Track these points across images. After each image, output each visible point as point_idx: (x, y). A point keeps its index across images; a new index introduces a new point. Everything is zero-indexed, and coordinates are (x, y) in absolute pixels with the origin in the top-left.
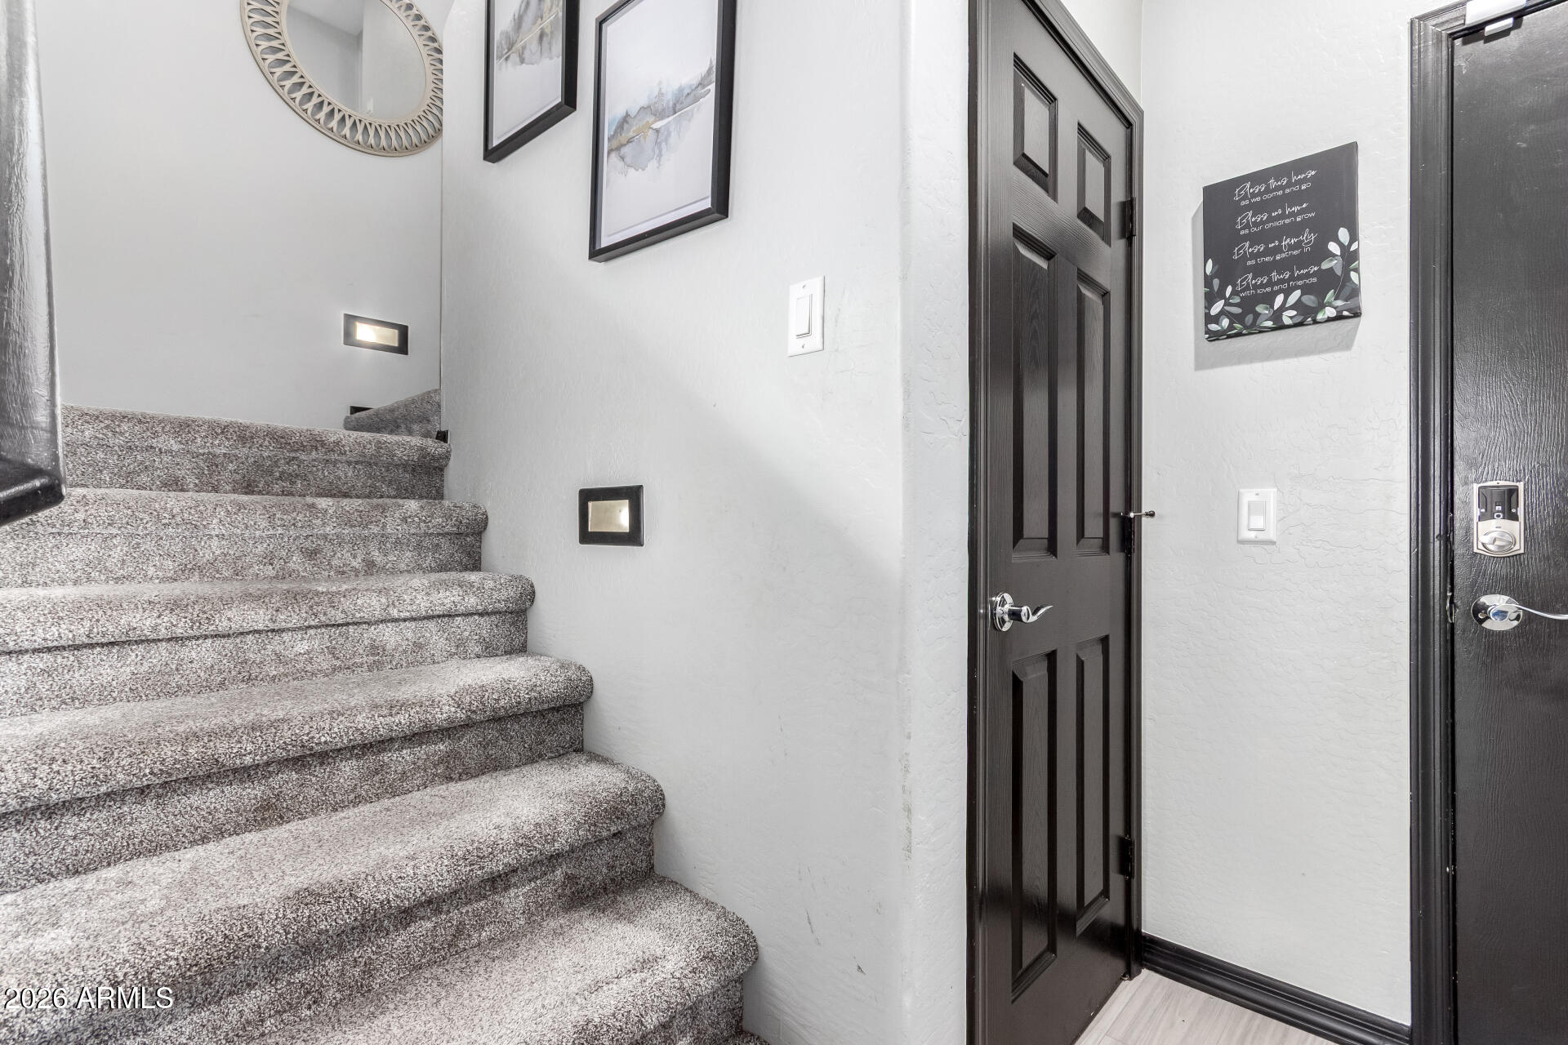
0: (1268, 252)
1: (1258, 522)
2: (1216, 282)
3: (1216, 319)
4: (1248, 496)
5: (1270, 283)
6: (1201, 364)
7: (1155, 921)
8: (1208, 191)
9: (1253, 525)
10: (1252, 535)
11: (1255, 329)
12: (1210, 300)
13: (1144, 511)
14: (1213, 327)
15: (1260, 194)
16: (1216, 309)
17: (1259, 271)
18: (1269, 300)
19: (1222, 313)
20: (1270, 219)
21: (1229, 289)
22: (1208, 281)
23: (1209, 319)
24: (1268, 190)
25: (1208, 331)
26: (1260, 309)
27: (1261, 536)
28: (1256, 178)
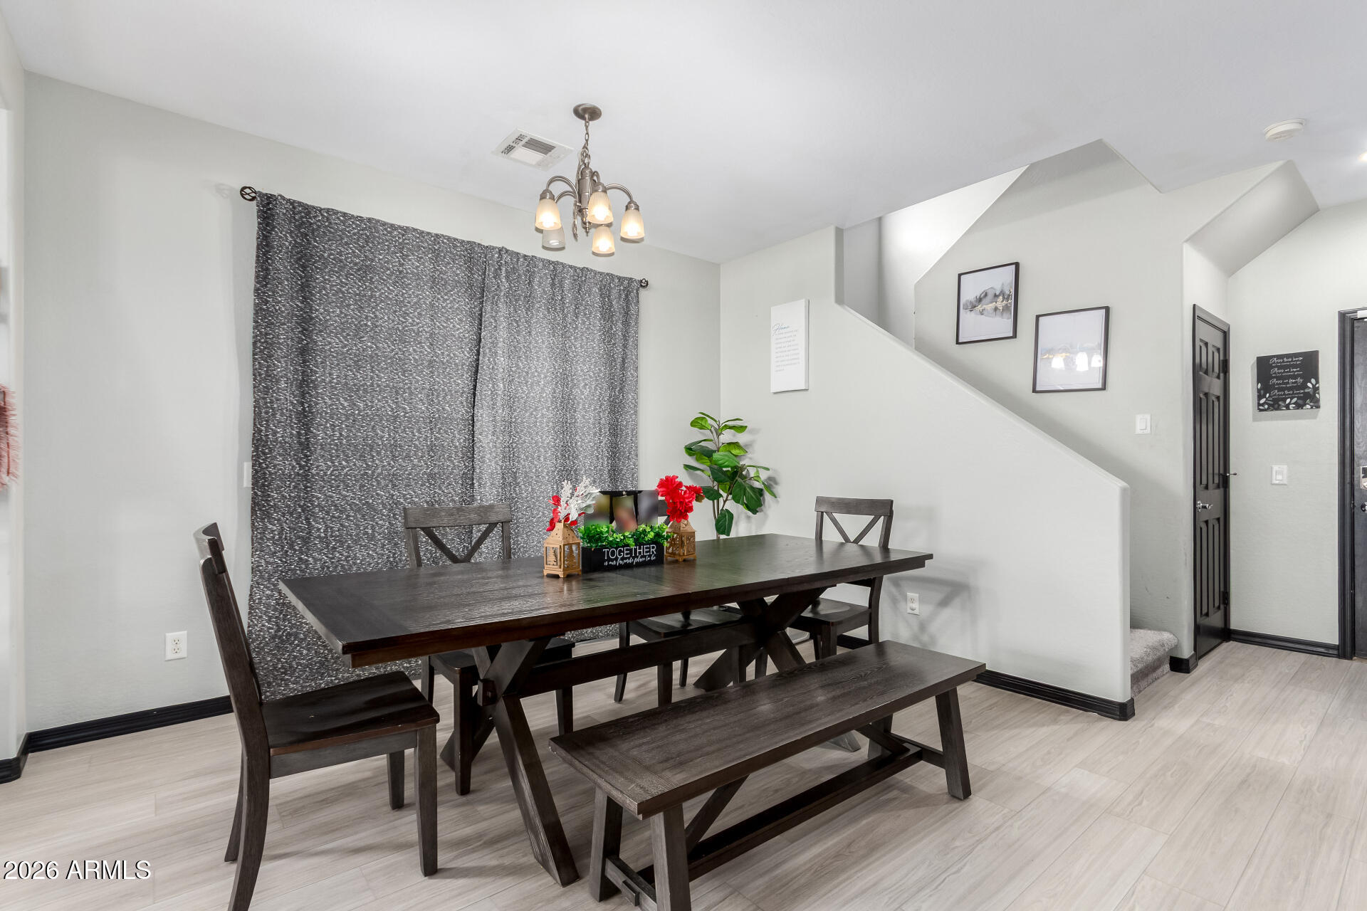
0: (1283, 383)
1: (1280, 477)
2: (1262, 392)
3: (1262, 405)
4: (1276, 468)
5: (1284, 394)
6: (1255, 419)
7: (1234, 625)
8: (1258, 358)
9: (1278, 479)
10: (1277, 482)
11: (1278, 409)
12: (1260, 397)
13: (1232, 472)
14: (1261, 407)
15: (1280, 363)
16: (1262, 401)
17: (1279, 390)
18: (1284, 400)
19: (1265, 403)
20: (1284, 372)
21: (1268, 395)
22: (1259, 391)
23: (1259, 405)
24: (1283, 362)
25: (1259, 409)
26: (1280, 403)
27: (1281, 483)
28: (1279, 357)
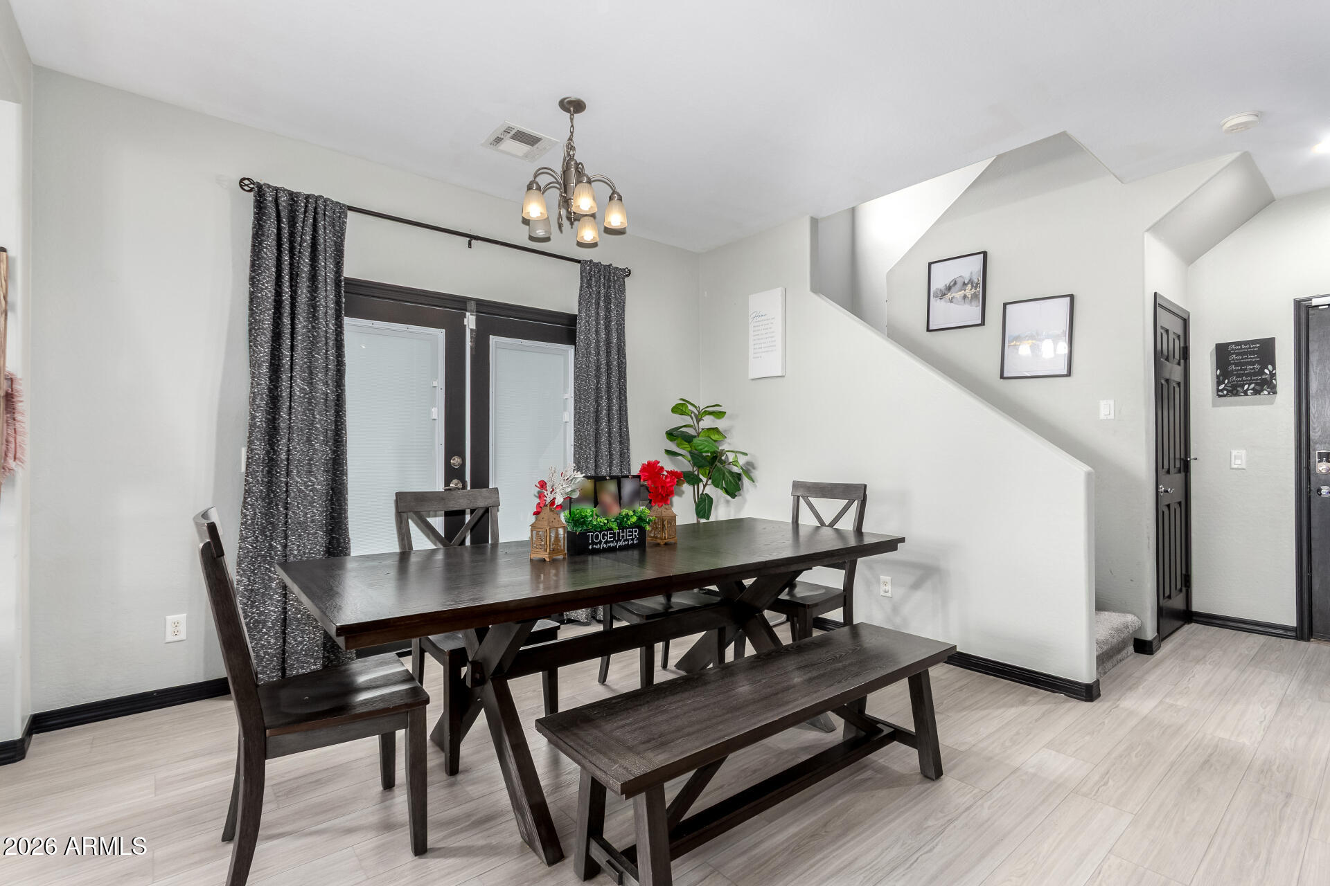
0: (1241, 370)
1: (1238, 462)
2: (1221, 378)
3: (1222, 391)
4: (1234, 453)
5: (1243, 380)
6: (1214, 405)
7: (1197, 606)
8: (1216, 345)
9: (1237, 463)
10: (1236, 466)
11: (1237, 394)
12: (1219, 383)
13: (1192, 457)
14: (1220, 393)
15: (1238, 349)
16: (1222, 387)
17: (1238, 376)
18: (1243, 386)
19: (1224, 389)
20: (1242, 359)
21: (1226, 381)
22: (1218, 377)
23: (1218, 390)
24: (1241, 348)
25: (1218, 395)
26: (1239, 389)
27: (1240, 467)
28: (1237, 344)
